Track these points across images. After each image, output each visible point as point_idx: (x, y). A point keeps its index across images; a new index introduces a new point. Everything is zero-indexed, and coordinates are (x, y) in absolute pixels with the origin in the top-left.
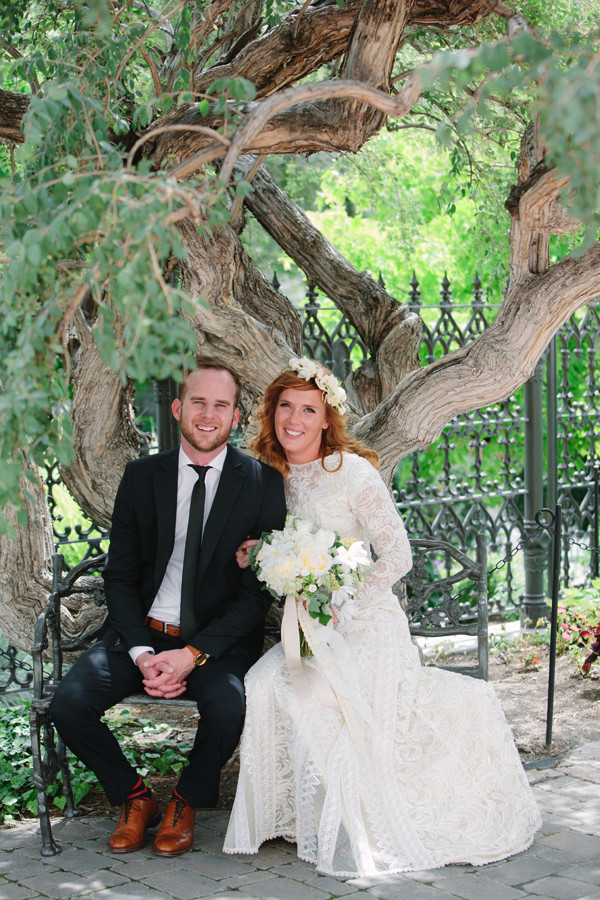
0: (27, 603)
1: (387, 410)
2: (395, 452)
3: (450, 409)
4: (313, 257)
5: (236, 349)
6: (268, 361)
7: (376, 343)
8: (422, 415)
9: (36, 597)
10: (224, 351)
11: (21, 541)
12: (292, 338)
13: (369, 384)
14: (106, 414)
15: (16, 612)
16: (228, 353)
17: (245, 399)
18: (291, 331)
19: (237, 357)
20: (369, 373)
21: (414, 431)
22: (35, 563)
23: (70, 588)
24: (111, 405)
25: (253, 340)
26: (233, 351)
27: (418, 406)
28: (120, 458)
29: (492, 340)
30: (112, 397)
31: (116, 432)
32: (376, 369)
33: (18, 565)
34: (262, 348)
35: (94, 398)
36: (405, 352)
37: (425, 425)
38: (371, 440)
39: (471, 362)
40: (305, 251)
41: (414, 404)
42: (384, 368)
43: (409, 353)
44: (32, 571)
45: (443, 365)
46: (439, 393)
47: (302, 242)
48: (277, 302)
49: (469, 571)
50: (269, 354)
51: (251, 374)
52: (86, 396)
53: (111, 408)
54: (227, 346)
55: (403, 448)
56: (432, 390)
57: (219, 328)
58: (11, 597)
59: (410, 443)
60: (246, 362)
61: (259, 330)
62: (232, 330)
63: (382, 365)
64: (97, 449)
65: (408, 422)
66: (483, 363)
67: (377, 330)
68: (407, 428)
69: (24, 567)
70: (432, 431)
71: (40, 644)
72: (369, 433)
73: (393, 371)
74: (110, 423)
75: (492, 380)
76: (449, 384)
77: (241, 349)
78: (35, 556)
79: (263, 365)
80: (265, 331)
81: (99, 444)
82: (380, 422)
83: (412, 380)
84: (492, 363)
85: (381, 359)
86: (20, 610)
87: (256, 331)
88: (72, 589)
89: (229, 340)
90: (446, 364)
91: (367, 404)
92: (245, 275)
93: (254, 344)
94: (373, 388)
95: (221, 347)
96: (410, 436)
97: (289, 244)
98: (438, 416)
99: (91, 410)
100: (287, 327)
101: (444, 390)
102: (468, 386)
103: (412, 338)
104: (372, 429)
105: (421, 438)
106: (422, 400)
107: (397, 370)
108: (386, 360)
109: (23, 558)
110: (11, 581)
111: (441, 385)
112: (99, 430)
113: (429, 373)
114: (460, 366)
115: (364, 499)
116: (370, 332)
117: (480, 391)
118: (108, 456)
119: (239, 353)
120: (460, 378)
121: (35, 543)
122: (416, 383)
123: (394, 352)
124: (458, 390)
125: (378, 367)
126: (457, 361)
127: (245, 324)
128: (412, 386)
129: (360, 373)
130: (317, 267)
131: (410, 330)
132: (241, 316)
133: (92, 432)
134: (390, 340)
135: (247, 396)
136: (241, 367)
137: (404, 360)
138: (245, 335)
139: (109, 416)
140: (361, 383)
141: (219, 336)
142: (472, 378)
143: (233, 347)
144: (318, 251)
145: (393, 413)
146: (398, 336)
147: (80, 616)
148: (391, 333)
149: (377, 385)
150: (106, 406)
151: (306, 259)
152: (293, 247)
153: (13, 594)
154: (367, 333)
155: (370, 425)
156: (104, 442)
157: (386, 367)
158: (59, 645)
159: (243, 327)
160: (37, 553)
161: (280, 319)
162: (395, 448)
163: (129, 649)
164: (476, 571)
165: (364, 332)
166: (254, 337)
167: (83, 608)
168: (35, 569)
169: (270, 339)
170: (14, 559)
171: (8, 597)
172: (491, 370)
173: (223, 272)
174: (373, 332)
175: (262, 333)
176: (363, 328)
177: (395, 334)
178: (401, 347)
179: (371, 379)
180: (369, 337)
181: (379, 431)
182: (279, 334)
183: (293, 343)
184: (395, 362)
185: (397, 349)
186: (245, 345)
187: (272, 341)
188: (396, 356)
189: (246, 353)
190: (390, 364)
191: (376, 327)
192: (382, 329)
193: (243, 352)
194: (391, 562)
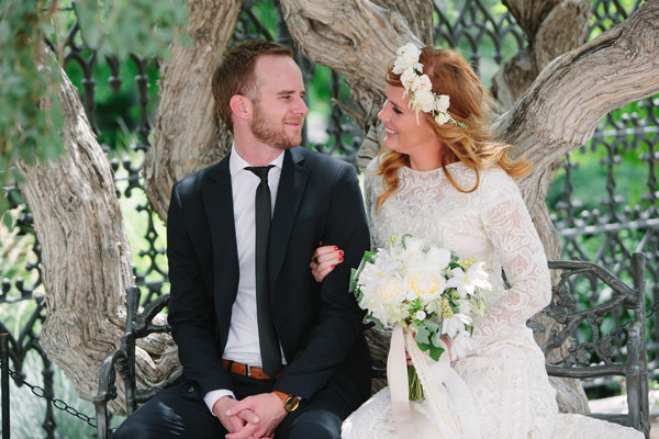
0: (99, 348)
1: (525, 106)
2: (537, 157)
3: (600, 103)
5: (347, 38)
6: (386, 51)
7: (534, 28)
8: (567, 111)
9: (109, 340)
10: (333, 41)
11: (92, 274)
12: (420, 24)
13: (525, 78)
14: (199, 121)
15: (85, 358)
16: (338, 43)
17: (364, 99)
18: (418, 16)
19: (347, 47)
20: (525, 64)
21: (558, 130)
22: (109, 299)
23: (146, 327)
24: (204, 110)
25: (367, 27)
26: (343, 40)
27: (561, 99)
29: (651, 15)
30: (205, 100)
31: (211, 142)
32: (534, 59)
33: (88, 302)
34: (378, 36)
35: (183, 102)
36: (569, 38)
37: (571, 122)
39: (624, 44)
41: (557, 97)
42: (543, 58)
43: (573, 38)
44: (106, 310)
45: (592, 49)
46: (586, 82)
49: (623, 297)
50: (387, 42)
51: (365, 67)
52: (173, 100)
53: (204, 114)
54: (335, 34)
55: (546, 151)
56: (577, 79)
57: (325, 12)
58: (80, 341)
59: (555, 145)
60: (359, 53)
61: (374, 14)
62: (340, 15)
63: (541, 54)
64: (188, 163)
65: (550, 119)
66: (639, 44)
67: (535, 11)
68: (549, 126)
69: (95, 304)
70: (581, 129)
71: (104, 393)
72: (506, 134)
74: (203, 132)
75: (650, 64)
76: (598, 71)
77: (352, 37)
78: (108, 291)
79: (380, 57)
80: (382, 15)
81: (190, 157)
82: (518, 120)
83: (555, 68)
84: (650, 44)
85: (538, 46)
86: (91, 356)
87: (369, 15)
88: (149, 328)
89: (337, 27)
90: (596, 46)
93: (368, 32)
95: (329, 36)
96: (553, 137)
98: (586, 111)
99: (181, 116)
100: (413, 9)
101: (591, 79)
102: (621, 73)
103: (577, 19)
104: (509, 130)
105: (567, 139)
106: (566, 93)
108: (545, 48)
109: (94, 293)
110: (79, 322)
111: (589, 73)
112: (190, 140)
113: (574, 60)
114: (611, 49)
115: (498, 215)
116: (526, 14)
117: (635, 79)
119: (350, 43)
120: (611, 63)
121: (109, 275)
122: (559, 72)
123: (555, 38)
124: (609, 78)
125: (535, 56)
126: (607, 43)
127: (356, 7)
128: (555, 76)
129: (513, 64)
131: (575, 9)
133: (182, 142)
134: (550, 22)
135: (366, 96)
136: (353, 59)
138: (357, 21)
139: (202, 124)
140: (515, 77)
141: (325, 22)
142: (625, 63)
143: (343, 35)
145: (532, 109)
146: (559, 18)
147: (162, 361)
148: (551, 15)
150: (198, 112)
153: (82, 337)
154: (522, 15)
155: (507, 125)
156: (196, 153)
158: (133, 396)
159: (353, 12)
160: (111, 287)
161: (404, 1)
162: (536, 152)
163: (204, 396)
164: (631, 297)
165: (519, 14)
166: (368, 23)
167: (167, 351)
168: (109, 306)
169: (387, 24)
170: (83, 295)
171: (75, 340)
172: (648, 52)
174: (529, 13)
175: (378, 17)
176: (517, 9)
177: (556, 15)
178: (563, 32)
179: (528, 72)
180: (526, 20)
181: (517, 132)
182: (397, 17)
183: (421, 29)
184: (556, 50)
185: (558, 33)
186: (356, 33)
187: (390, 27)
188: (558, 42)
189: (359, 42)
190: (550, 53)
191: (533, 7)
192: (541, 9)
193: (355, 41)
194: (527, 293)
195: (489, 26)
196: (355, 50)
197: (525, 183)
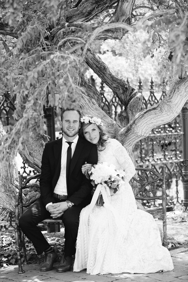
0: (10, 192)
1: (131, 126)
2: (134, 140)
3: (152, 125)
4: (104, 73)
6: (90, 109)
7: (127, 104)
8: (143, 127)
9: (13, 190)
11: (7, 171)
12: (98, 102)
13: (124, 118)
15: (6, 195)
18: (97, 100)
20: (124, 114)
21: (140, 132)
22: (12, 179)
23: (25, 186)
25: (85, 103)
27: (141, 124)
28: (39, 144)
29: (166, 101)
32: (127, 113)
33: (6, 179)
34: (88, 105)
36: (137, 107)
37: (144, 130)
38: (126, 136)
39: (159, 109)
40: (101, 71)
41: (140, 123)
43: (138, 107)
44: (11, 182)
45: (150, 110)
46: (149, 119)
47: (100, 68)
48: (93, 90)
49: (159, 178)
50: (91, 107)
51: (85, 114)
55: (137, 138)
56: (146, 118)
58: (4, 190)
59: (139, 137)
60: (83, 110)
65: (138, 129)
66: (163, 109)
67: (127, 99)
68: (138, 131)
69: (8, 180)
70: (146, 132)
71: (17, 203)
72: (125, 134)
73: (133, 113)
75: (166, 115)
76: (152, 116)
78: (12, 176)
79: (89, 111)
80: (89, 99)
82: (128, 130)
83: (139, 115)
84: (166, 109)
85: (128, 109)
86: (7, 195)
87: (86, 99)
88: (26, 186)
91: (124, 125)
92: (82, 80)
93: (86, 104)
94: (126, 120)
96: (139, 134)
97: (95, 69)
98: (148, 127)
100: (96, 98)
101: (150, 118)
102: (158, 117)
103: (139, 102)
104: (126, 132)
105: (143, 135)
106: (143, 122)
107: (134, 113)
108: (130, 110)
109: (8, 177)
110: (4, 185)
111: (149, 117)
113: (145, 113)
114: (155, 110)
116: (124, 100)
117: (162, 118)
120: (156, 114)
121: (12, 172)
122: (141, 116)
123: (133, 107)
124: (155, 118)
126: (154, 109)
127: (82, 97)
128: (139, 117)
129: (121, 114)
130: (105, 77)
131: (138, 99)
132: (81, 94)
134: (132, 103)
137: (136, 110)
138: (83, 101)
140: (121, 118)
142: (160, 114)
143: (79, 105)
144: (106, 71)
145: (133, 126)
146: (134, 101)
147: (28, 196)
151: (101, 74)
152: (97, 70)
153: (5, 189)
154: (123, 100)
155: (125, 131)
157: (130, 112)
158: (22, 205)
160: (13, 175)
161: (94, 95)
162: (134, 138)
164: (162, 178)
165: (122, 100)
166: (85, 101)
167: (29, 193)
168: (12, 181)
169: (91, 102)
170: (5, 177)
171: (3, 190)
172: (166, 111)
173: (75, 79)
174: (125, 100)
175: (88, 100)
176: (122, 98)
177: (133, 100)
178: (135, 105)
179: (125, 116)
180: (124, 101)
181: (129, 133)
182: (94, 100)
183: (98, 104)
184: (133, 110)
185: (134, 106)
186: (82, 104)
187: (92, 103)
188: (134, 108)
189: (83, 107)
190: (132, 111)
191: (126, 98)
192: (129, 99)
193: (82, 107)
195: (107, 103)
196: (82, 109)
197: (129, 147)
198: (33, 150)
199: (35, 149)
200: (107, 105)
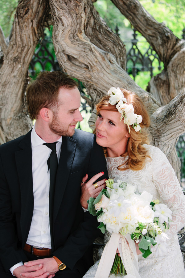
1: (176, 106)
4: (134, 14)
5: (86, 65)
6: (105, 72)
7: (167, 61)
10: (79, 66)
12: (120, 59)
13: (163, 83)
14: (14, 100)
16: (81, 67)
17: (93, 93)
18: (120, 55)
19: (86, 69)
20: (163, 77)
24: (17, 95)
25: (96, 60)
26: (84, 66)
28: (22, 125)
30: (17, 90)
31: (19, 110)
32: (167, 75)
34: (101, 65)
35: (7, 90)
36: (183, 67)
38: (165, 123)
40: (130, 11)
47: (129, 6)
48: (112, 38)
50: (105, 68)
51: (94, 80)
52: (3, 90)
53: (17, 96)
54: (80, 63)
57: (75, 52)
60: (91, 73)
61: (100, 54)
62: (83, 54)
63: (170, 73)
64: (8, 120)
67: (168, 54)
72: (164, 119)
73: (176, 76)
74: (16, 105)
77: (88, 65)
79: (102, 75)
80: (103, 55)
81: (9, 117)
82: (171, 113)
85: (169, 70)
87: (97, 54)
89: (81, 60)
91: (162, 94)
92: (94, 21)
93: (96, 62)
94: (165, 86)
95: (77, 63)
97: (122, 7)
99: (6, 97)
100: (117, 51)
104: (166, 116)
107: (178, 76)
108: (173, 71)
112: (10, 109)
116: (164, 55)
118: (15, 124)
119: (87, 67)
123: (177, 66)
125: (168, 74)
127: (91, 50)
129: (158, 77)
130: (136, 20)
132: (89, 45)
133: (6, 109)
134: (175, 59)
135: (93, 92)
136: (88, 76)
137: (182, 71)
138: (91, 57)
139: (16, 101)
140: (159, 82)
141: (75, 57)
143: (84, 64)
144: (137, 11)
146: (179, 58)
148: (176, 56)
149: (167, 84)
150: (14, 95)
151: (131, 15)
152: (124, 9)
155: (165, 113)
156: (12, 115)
157: (172, 74)
159: (89, 52)
161: (113, 47)
165: (161, 55)
166: (96, 57)
169: (106, 59)
173: (77, 18)
174: (165, 55)
175: (101, 56)
176: (160, 52)
177: (178, 56)
178: (180, 64)
179: (164, 81)
180: (164, 58)
182: (111, 56)
183: (121, 61)
184: (178, 72)
185: (178, 64)
186: (91, 63)
187: (107, 61)
188: (178, 68)
189: (92, 67)
190: (175, 73)
191: (167, 52)
192: (171, 53)
193: (90, 67)
194: (179, 215)
196: (90, 71)
198: (12, 135)
199: (15, 133)
200: (140, 59)
